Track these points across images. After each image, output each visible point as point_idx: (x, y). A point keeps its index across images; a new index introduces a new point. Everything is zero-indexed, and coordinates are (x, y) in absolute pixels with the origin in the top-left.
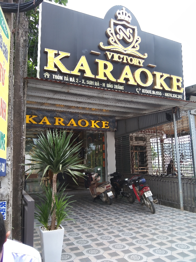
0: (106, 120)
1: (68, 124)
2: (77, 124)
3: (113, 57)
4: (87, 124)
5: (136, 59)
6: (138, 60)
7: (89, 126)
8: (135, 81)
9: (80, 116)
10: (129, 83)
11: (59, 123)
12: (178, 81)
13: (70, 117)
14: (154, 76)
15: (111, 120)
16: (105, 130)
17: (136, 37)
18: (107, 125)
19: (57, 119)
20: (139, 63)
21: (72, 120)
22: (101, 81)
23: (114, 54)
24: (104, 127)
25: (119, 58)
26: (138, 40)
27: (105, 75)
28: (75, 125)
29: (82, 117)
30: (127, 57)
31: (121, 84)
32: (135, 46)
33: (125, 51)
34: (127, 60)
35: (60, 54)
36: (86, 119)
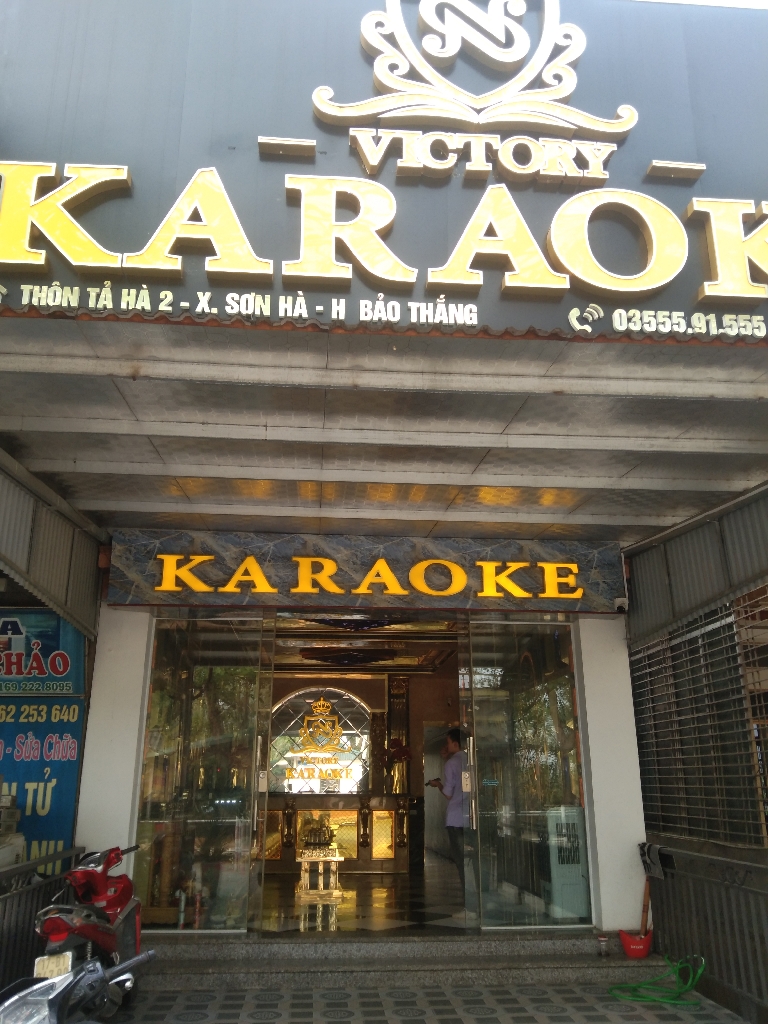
0: (561, 557)
1: (357, 586)
2: (405, 583)
3: (395, 149)
4: (459, 580)
5: (554, 144)
6: (571, 147)
7: (467, 589)
8: (557, 266)
9: (419, 541)
10: (514, 280)
11: (315, 584)
13: (370, 551)
14: (698, 225)
15: (595, 553)
17: (554, 28)
18: (571, 580)
19: (305, 565)
20: (581, 161)
21: (381, 566)
22: (319, 288)
23: (400, 133)
24: (551, 591)
25: (439, 150)
26: (563, 42)
27: (343, 252)
28: (395, 588)
29: (431, 546)
30: (495, 140)
31: (458, 294)
32: (547, 77)
33: (479, 111)
34: (491, 154)
35: (67, 179)
36: (454, 555)
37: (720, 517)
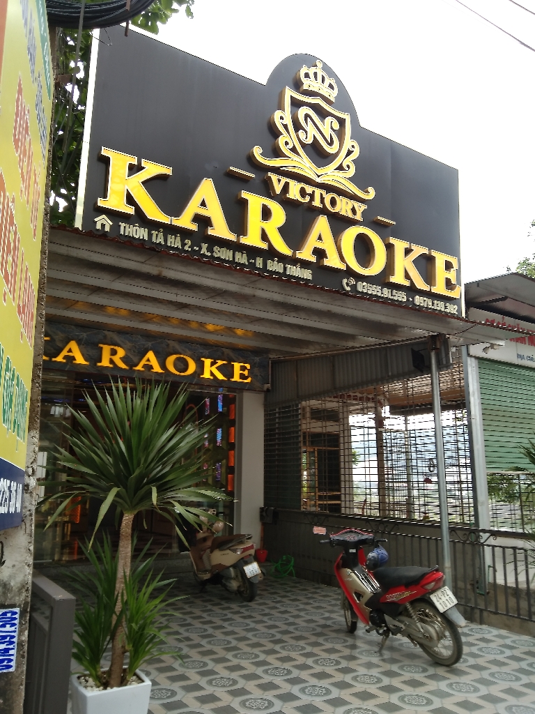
0: (242, 359)
1: (136, 365)
2: (163, 366)
4: (192, 367)
5: (345, 200)
6: (351, 203)
7: (195, 372)
8: (342, 258)
9: (172, 343)
10: (327, 262)
11: (112, 361)
12: (448, 266)
13: (144, 345)
14: (390, 248)
15: (257, 359)
16: (240, 388)
18: (246, 373)
19: (106, 350)
20: (354, 211)
21: (151, 355)
22: (252, 251)
23: (288, 180)
24: (236, 378)
25: (303, 193)
26: (352, 149)
27: (264, 237)
28: (157, 368)
29: (177, 346)
30: (324, 192)
31: (305, 264)
32: (344, 166)
33: (319, 176)
34: (322, 199)
35: (144, 168)
36: (189, 353)
37: (333, 356)
